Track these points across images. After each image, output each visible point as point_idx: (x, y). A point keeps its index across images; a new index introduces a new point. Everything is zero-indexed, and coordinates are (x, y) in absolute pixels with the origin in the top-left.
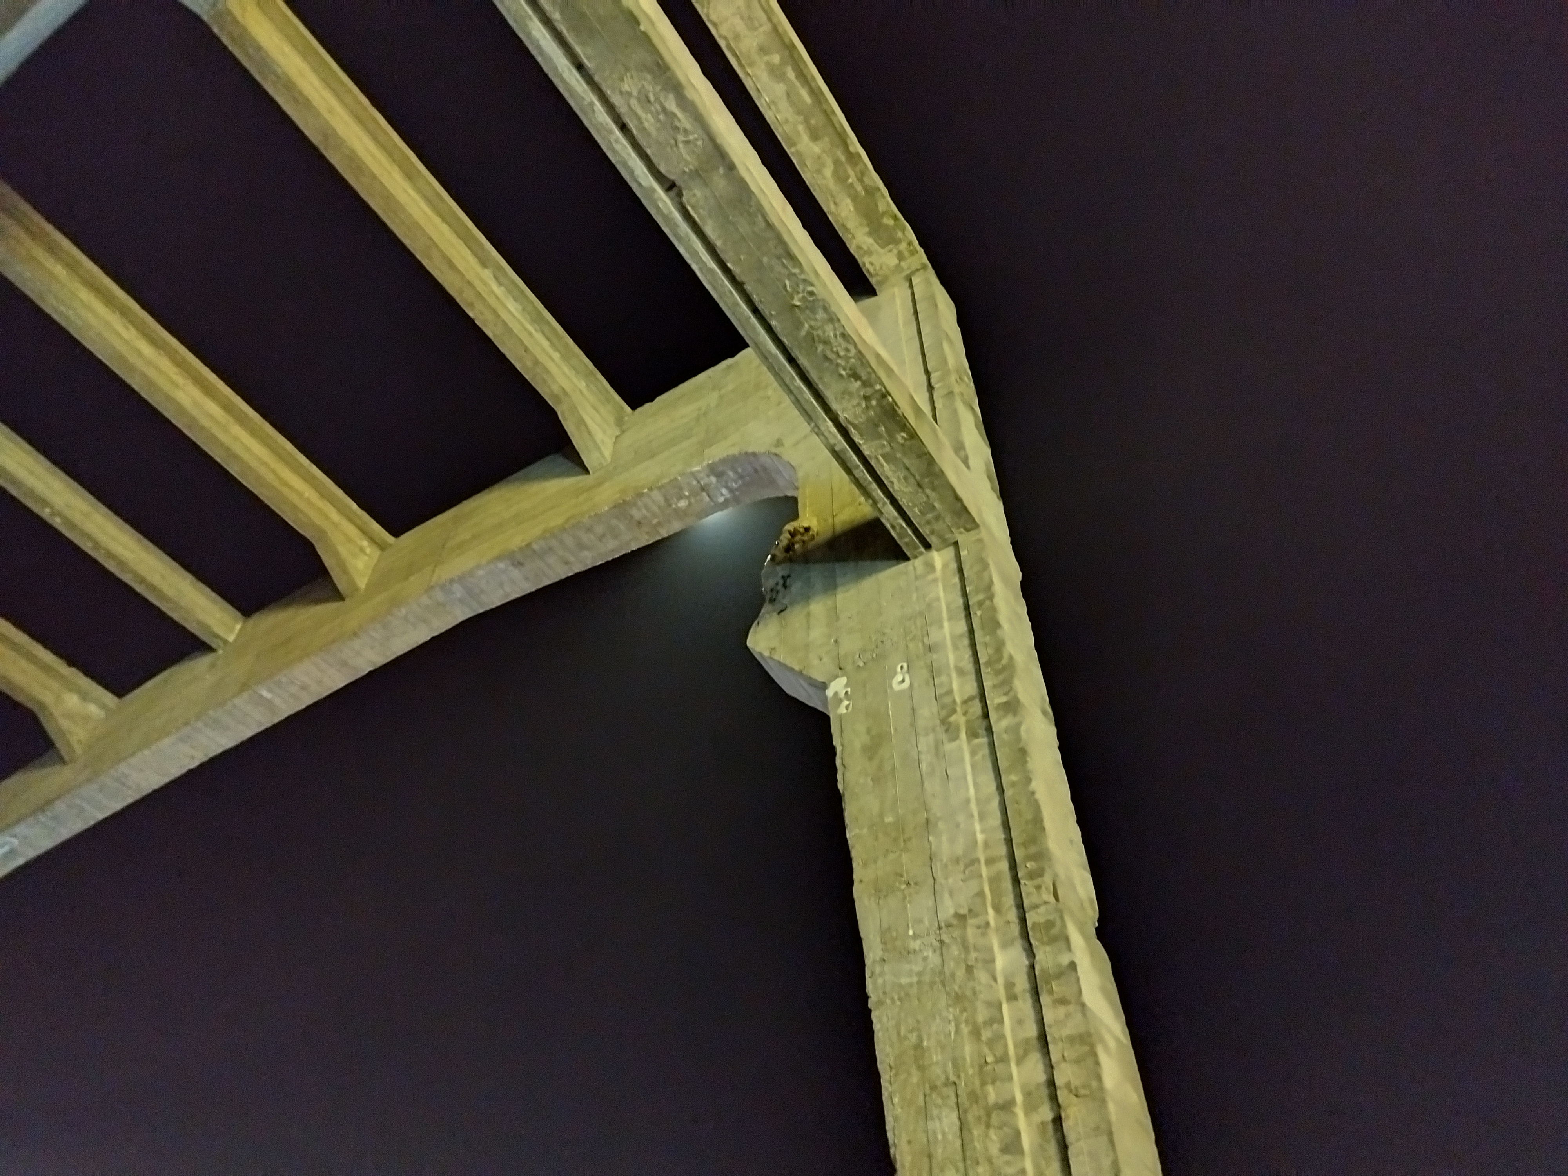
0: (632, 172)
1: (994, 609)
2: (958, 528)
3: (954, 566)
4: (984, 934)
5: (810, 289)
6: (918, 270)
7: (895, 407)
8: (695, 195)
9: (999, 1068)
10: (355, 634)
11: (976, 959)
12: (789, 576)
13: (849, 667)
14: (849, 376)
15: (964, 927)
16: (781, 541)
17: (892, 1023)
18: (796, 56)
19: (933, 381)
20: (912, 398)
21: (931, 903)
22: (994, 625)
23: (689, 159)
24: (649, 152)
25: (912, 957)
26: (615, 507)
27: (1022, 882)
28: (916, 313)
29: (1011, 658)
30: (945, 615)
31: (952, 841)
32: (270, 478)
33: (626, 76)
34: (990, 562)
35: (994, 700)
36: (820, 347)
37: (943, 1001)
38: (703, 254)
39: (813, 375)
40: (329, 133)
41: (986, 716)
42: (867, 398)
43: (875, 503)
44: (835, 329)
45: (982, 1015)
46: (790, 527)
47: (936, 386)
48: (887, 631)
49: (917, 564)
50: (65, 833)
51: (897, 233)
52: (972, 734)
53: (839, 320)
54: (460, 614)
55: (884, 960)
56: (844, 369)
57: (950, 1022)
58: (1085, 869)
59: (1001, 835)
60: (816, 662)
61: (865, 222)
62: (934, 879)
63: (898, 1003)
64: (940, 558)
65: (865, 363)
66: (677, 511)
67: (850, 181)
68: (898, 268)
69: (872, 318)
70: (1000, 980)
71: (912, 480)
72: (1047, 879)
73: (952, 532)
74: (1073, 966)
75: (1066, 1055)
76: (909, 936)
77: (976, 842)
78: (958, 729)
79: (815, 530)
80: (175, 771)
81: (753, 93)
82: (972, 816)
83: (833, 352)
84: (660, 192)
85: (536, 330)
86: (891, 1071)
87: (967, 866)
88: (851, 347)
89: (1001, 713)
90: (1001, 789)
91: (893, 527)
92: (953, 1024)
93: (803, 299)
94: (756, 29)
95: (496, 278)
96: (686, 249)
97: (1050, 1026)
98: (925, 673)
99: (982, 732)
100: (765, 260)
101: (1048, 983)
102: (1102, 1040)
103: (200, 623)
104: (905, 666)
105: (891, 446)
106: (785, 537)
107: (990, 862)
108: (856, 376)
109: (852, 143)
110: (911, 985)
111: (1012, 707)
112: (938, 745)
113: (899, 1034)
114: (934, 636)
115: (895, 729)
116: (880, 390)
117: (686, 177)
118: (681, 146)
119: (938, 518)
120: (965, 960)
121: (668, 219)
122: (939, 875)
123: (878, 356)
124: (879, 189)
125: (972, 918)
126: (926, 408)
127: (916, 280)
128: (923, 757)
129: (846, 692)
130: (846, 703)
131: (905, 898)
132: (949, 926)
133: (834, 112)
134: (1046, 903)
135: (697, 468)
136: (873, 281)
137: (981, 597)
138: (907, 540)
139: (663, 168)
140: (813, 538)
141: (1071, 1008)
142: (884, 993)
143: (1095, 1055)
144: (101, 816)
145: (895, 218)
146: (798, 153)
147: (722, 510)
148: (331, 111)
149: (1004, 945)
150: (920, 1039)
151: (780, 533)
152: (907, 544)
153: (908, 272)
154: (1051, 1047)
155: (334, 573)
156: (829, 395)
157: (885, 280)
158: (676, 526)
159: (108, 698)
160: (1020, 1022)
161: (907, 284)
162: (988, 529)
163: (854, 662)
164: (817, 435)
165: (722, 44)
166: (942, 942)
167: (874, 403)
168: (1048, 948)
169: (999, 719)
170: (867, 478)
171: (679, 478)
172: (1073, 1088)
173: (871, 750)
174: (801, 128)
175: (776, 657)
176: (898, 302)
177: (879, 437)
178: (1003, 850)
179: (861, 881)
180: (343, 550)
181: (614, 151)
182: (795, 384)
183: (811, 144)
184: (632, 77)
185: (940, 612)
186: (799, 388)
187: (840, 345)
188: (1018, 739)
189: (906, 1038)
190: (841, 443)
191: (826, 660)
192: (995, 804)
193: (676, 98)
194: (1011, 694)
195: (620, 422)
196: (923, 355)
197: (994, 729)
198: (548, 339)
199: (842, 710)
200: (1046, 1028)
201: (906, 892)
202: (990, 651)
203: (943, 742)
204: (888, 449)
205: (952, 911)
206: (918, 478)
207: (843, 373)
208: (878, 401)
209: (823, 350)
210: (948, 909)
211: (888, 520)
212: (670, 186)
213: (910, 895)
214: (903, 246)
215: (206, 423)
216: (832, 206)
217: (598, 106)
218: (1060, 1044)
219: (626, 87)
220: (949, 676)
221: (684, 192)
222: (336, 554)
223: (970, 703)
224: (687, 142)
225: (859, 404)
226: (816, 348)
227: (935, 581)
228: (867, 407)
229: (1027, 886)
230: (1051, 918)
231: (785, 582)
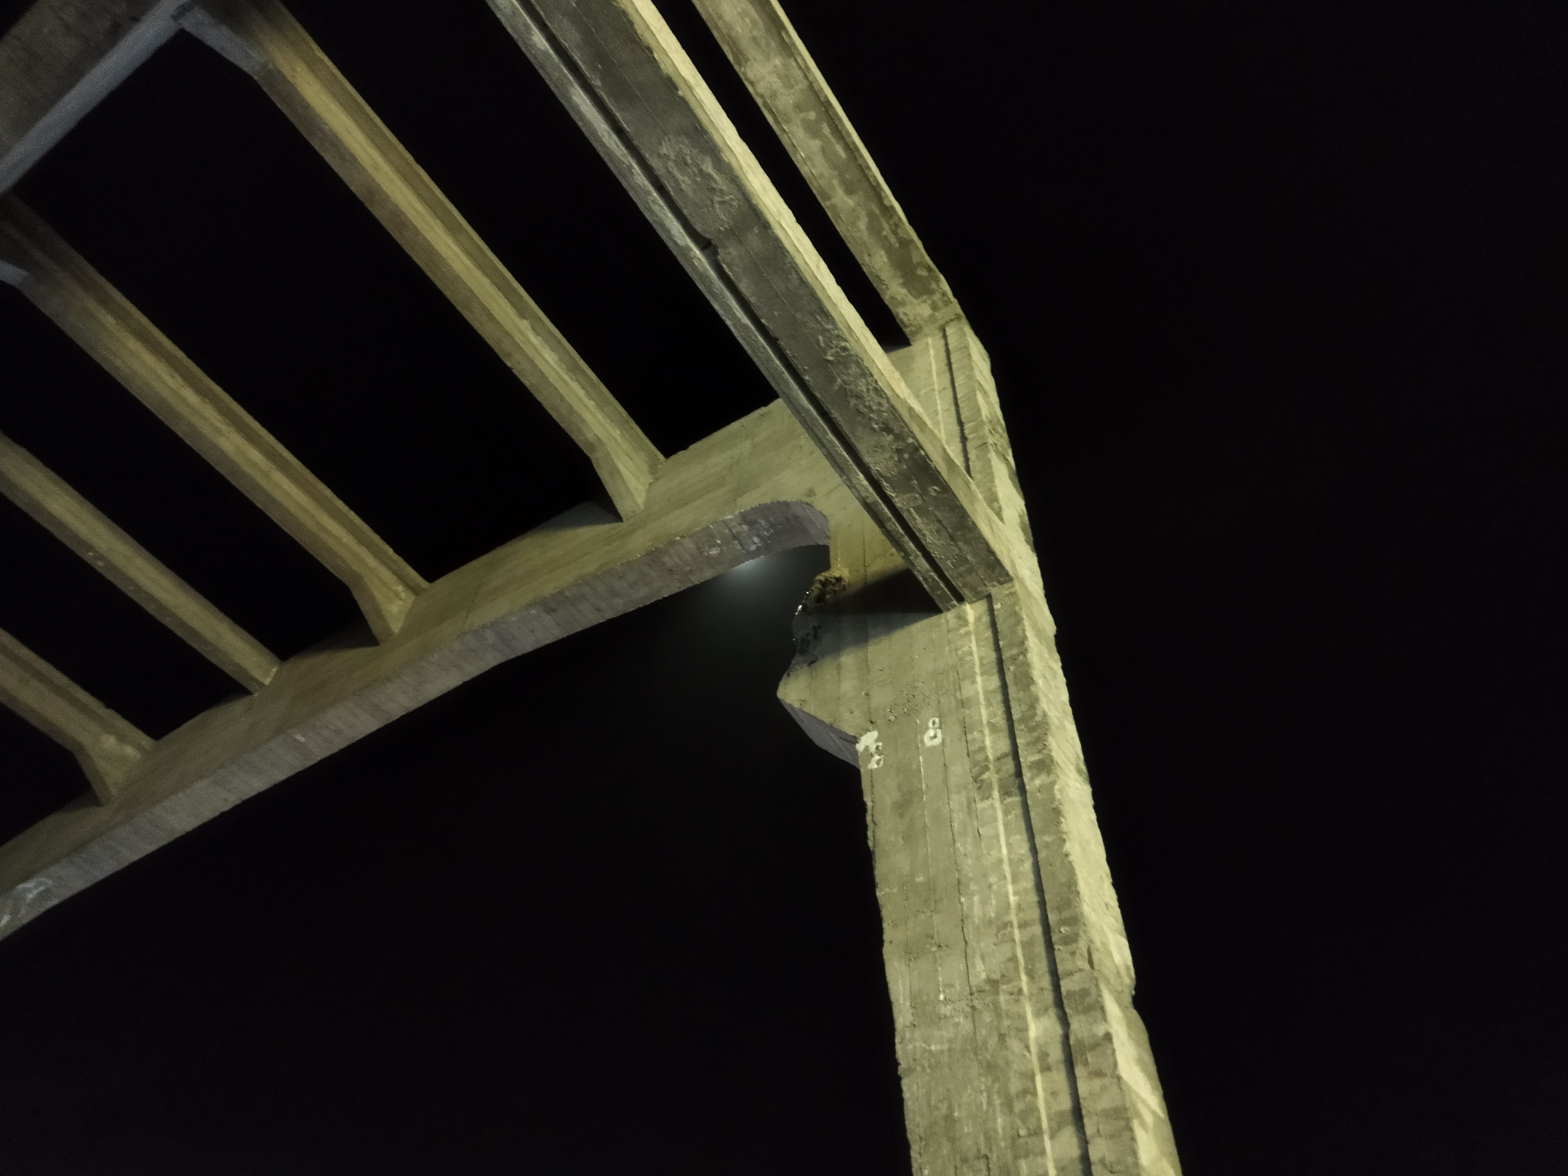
0: (668, 231)
1: (1027, 665)
2: (992, 581)
3: (986, 619)
4: (1017, 1001)
5: (843, 344)
6: (952, 320)
7: (927, 460)
8: (730, 254)
9: (1034, 1141)
10: (388, 679)
11: (1009, 1027)
12: (819, 627)
13: (879, 722)
14: (882, 429)
15: (997, 993)
16: (812, 591)
17: (922, 1091)
18: (831, 113)
19: (967, 432)
20: (944, 450)
21: (962, 967)
22: (1026, 680)
23: (725, 218)
24: (685, 212)
25: (943, 1022)
26: (647, 555)
27: (1056, 947)
28: (950, 364)
29: (1045, 715)
30: (977, 670)
31: (984, 902)
32: (309, 524)
33: (664, 139)
34: (1024, 616)
35: (1028, 758)
36: (853, 402)
37: (975, 1070)
38: (737, 309)
39: (846, 429)
40: (374, 190)
41: (1019, 774)
42: (899, 451)
43: (907, 555)
44: (868, 384)
45: (1015, 1086)
46: (821, 577)
47: (970, 437)
48: (920, 685)
49: (949, 617)
50: (100, 874)
51: (931, 284)
52: (1005, 793)
53: (872, 376)
54: (491, 660)
55: (914, 1025)
56: (877, 424)
57: (981, 1092)
58: (1121, 935)
59: (1033, 898)
60: (846, 715)
61: (899, 274)
62: (966, 942)
63: (929, 1070)
64: (972, 611)
65: (898, 417)
66: (709, 558)
67: (885, 233)
68: (932, 319)
69: (904, 369)
70: (1034, 1049)
71: (945, 533)
72: (1082, 945)
73: (985, 585)
74: (1108, 1037)
75: (1101, 1128)
76: (940, 1001)
77: (1009, 904)
78: (990, 787)
79: (847, 580)
80: (208, 813)
81: (789, 148)
82: (1005, 877)
83: (865, 406)
84: (697, 252)
85: (572, 379)
86: (921, 1142)
87: (999, 929)
88: (884, 402)
89: (1035, 771)
90: (1034, 851)
91: (925, 579)
92: (985, 1094)
93: (837, 355)
94: (792, 87)
95: (534, 329)
96: (720, 305)
97: (1085, 1099)
98: (957, 729)
99: (1015, 790)
100: (799, 315)
101: (1083, 1054)
102: (1138, 1115)
103: (237, 666)
104: (937, 720)
105: (923, 499)
106: (816, 587)
107: (1023, 925)
108: (888, 429)
109: (887, 196)
110: (942, 1052)
111: (1046, 765)
112: (971, 802)
113: (929, 1105)
114: (967, 690)
115: (927, 786)
116: (912, 443)
117: (721, 236)
118: (717, 206)
119: (971, 571)
120: (998, 1028)
121: (704, 277)
122: (970, 937)
123: (911, 409)
124: (912, 241)
125: (1003, 984)
126: (959, 461)
127: (949, 331)
128: (955, 815)
129: (877, 747)
130: (877, 757)
131: (935, 961)
132: (981, 991)
133: (868, 168)
134: (1081, 970)
135: (729, 517)
136: (907, 331)
137: (1015, 651)
138: (939, 592)
139: (698, 227)
140: (844, 588)
141: (1106, 1081)
142: (914, 1060)
143: (1131, 1130)
144: (134, 858)
145: (929, 269)
146: (834, 207)
147: (753, 558)
148: (377, 167)
149: (1038, 1014)
150: (950, 1107)
151: (812, 583)
152: (939, 596)
153: (943, 322)
154: (1086, 1121)
155: (370, 618)
156: (862, 448)
157: (920, 329)
158: (708, 574)
159: (146, 741)
160: (1054, 1094)
161: (941, 334)
162: (1022, 582)
163: (885, 716)
164: (849, 487)
165: (759, 101)
166: (973, 1008)
167: (906, 456)
168: (1083, 1018)
169: (1032, 779)
170: (899, 531)
171: (711, 526)
172: (1108, 1164)
173: (902, 807)
174: (835, 182)
175: (806, 710)
176: (932, 352)
177: (912, 490)
178: (1036, 914)
179: (891, 942)
180: (378, 595)
181: (652, 212)
182: (828, 438)
183: (846, 198)
184: (669, 140)
185: (973, 667)
186: (831, 441)
187: (872, 400)
188: (1052, 798)
189: (937, 1108)
190: (872, 495)
191: (857, 713)
192: (1027, 866)
193: (713, 161)
194: (1045, 751)
195: (653, 469)
196: (957, 405)
197: (1027, 787)
198: (583, 388)
199: (873, 765)
200: (1081, 1101)
201: (937, 954)
202: (1024, 708)
203: (975, 801)
204: (920, 502)
205: (983, 976)
206: (950, 531)
207: (876, 426)
208: (910, 453)
209: (856, 404)
210: (980, 972)
211: (919, 571)
212: (706, 245)
213: (941, 957)
214: (937, 297)
215: (248, 469)
216: (866, 258)
217: (636, 168)
218: (1095, 1118)
219: (664, 150)
220: (982, 732)
221: (719, 250)
222: (372, 599)
223: (1003, 760)
224: (723, 203)
225: (891, 457)
226: (849, 403)
227: (968, 634)
228: (900, 461)
229: (1061, 951)
230: (1087, 986)
231: (816, 632)
